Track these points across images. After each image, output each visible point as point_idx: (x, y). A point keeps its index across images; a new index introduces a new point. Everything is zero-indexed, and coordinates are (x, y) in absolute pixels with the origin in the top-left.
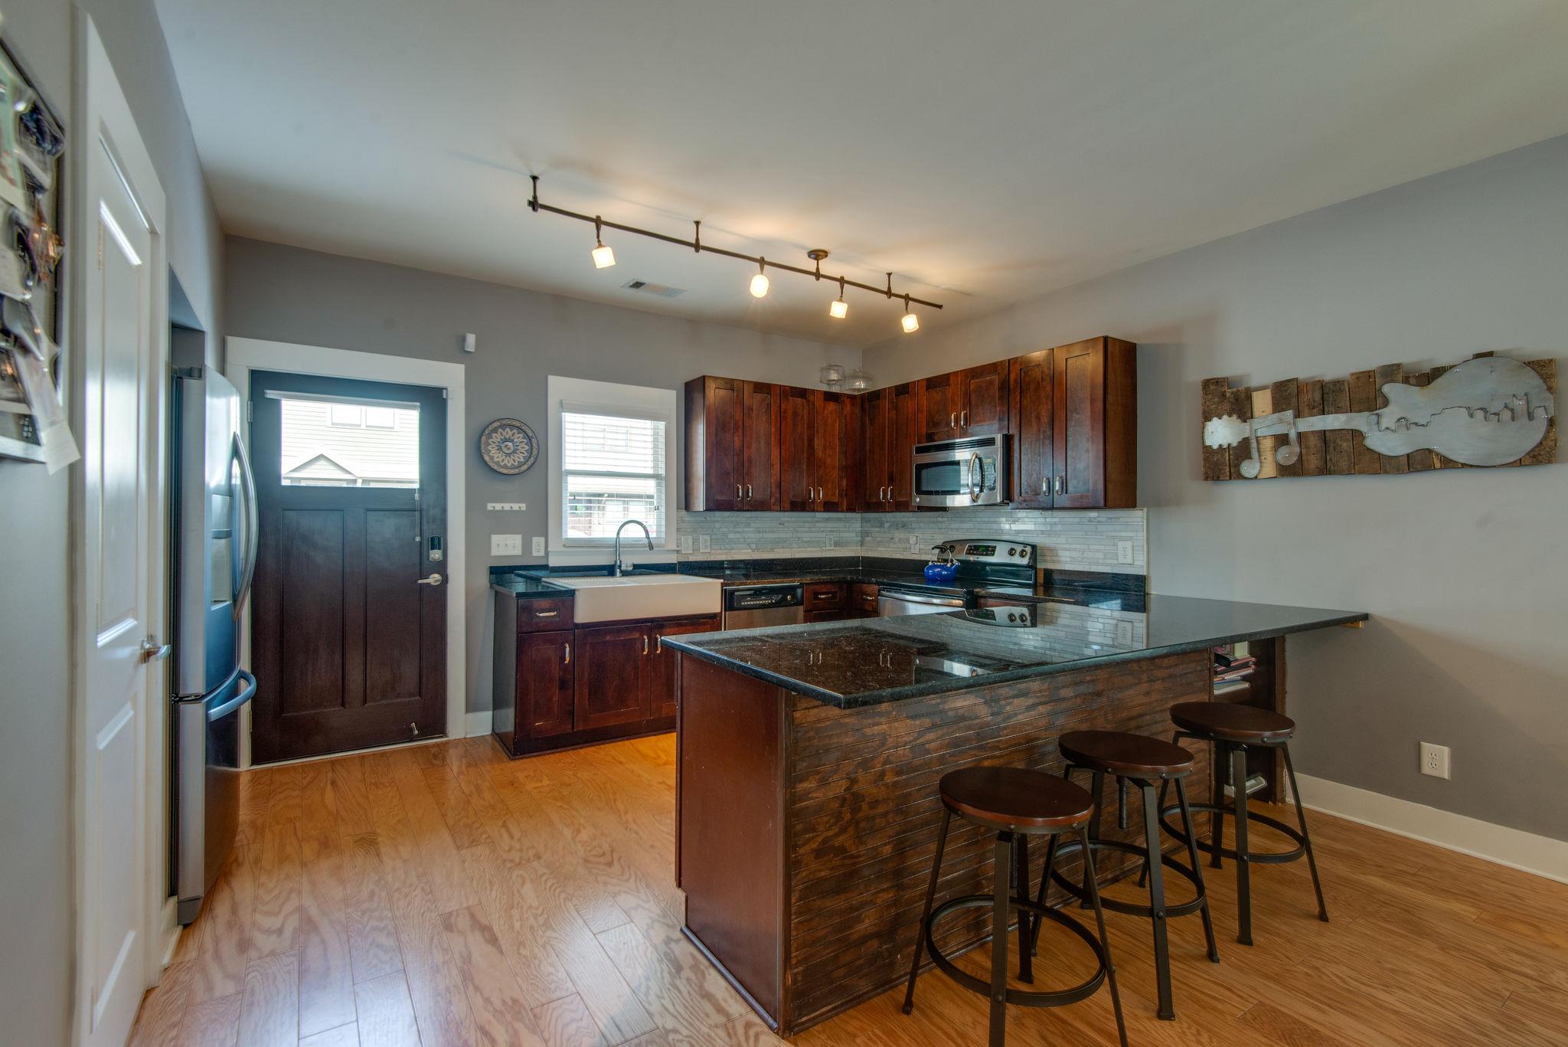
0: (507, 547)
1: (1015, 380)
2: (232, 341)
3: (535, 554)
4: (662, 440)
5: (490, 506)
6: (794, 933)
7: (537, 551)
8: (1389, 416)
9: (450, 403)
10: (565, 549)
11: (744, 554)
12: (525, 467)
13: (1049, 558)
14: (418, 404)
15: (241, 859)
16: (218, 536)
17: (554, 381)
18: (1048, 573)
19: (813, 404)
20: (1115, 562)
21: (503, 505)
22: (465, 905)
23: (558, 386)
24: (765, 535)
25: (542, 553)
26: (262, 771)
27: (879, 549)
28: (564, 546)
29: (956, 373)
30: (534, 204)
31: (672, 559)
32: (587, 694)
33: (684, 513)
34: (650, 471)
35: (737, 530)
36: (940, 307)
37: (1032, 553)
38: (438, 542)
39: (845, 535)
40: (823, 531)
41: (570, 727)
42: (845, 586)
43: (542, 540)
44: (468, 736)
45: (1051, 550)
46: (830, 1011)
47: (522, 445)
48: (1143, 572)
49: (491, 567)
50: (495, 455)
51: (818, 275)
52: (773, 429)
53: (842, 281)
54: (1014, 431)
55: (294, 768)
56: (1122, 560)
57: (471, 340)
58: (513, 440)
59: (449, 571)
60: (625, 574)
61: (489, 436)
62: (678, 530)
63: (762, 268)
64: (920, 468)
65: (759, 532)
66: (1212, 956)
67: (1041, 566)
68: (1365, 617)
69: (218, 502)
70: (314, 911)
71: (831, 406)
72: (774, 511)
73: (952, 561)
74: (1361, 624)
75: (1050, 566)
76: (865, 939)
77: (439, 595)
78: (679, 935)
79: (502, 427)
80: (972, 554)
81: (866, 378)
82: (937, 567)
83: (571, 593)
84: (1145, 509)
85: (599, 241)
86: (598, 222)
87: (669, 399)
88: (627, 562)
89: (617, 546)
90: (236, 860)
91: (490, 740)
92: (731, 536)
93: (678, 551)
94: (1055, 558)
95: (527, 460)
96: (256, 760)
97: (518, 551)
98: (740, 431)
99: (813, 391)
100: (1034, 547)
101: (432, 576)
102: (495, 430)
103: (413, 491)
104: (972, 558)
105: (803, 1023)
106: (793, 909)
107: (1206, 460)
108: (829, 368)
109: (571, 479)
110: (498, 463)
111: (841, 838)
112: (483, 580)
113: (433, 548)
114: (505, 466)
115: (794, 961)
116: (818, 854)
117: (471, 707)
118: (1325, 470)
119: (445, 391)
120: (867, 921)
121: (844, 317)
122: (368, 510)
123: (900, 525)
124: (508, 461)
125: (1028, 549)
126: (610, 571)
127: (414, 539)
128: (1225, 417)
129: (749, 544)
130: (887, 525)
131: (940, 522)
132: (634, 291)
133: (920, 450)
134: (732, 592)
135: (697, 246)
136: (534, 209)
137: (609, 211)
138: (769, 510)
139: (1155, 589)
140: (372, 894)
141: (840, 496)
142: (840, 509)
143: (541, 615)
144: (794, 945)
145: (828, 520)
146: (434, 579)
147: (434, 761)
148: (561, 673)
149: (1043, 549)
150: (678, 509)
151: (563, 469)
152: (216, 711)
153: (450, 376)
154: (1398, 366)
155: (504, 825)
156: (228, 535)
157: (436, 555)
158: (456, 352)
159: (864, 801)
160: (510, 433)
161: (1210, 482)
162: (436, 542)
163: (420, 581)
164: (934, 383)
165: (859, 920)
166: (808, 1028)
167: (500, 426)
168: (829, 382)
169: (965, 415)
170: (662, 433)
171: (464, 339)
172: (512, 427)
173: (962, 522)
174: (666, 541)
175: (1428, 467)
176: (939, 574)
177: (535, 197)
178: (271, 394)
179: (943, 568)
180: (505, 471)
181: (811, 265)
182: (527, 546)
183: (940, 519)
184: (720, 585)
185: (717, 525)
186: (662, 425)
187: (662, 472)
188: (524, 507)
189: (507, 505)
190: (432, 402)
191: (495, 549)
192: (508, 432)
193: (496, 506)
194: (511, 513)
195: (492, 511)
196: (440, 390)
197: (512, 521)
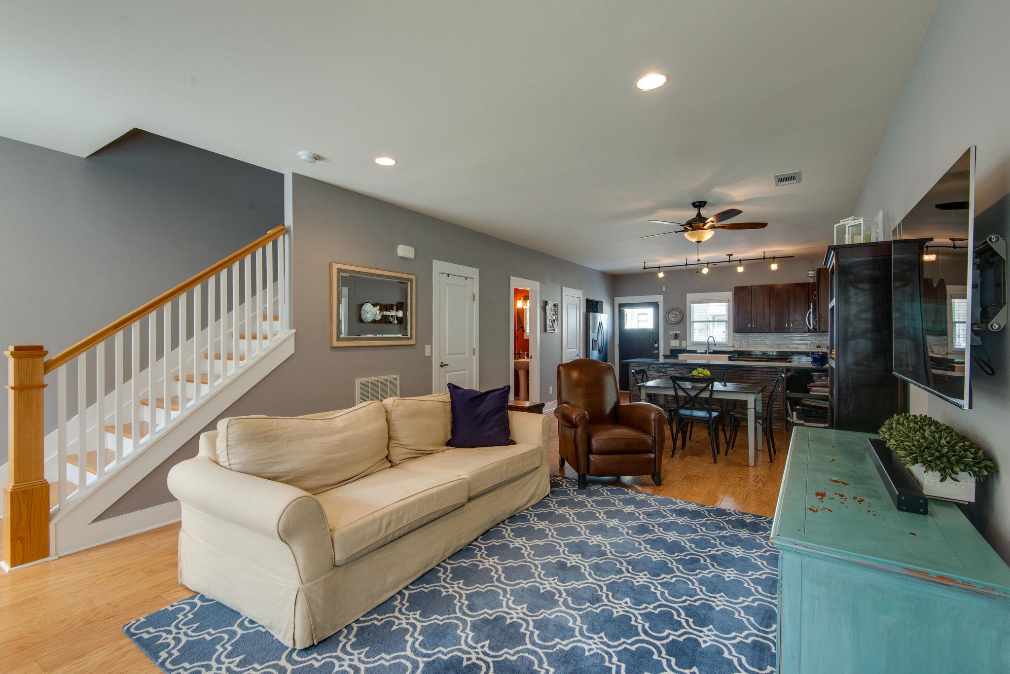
0: (675, 344)
4: (728, 309)
7: (684, 345)
9: (660, 306)
12: (681, 321)
14: (652, 307)
17: (688, 295)
23: (690, 296)
28: (692, 344)
31: (731, 349)
34: (724, 320)
38: (657, 342)
43: (685, 342)
47: (680, 315)
49: (670, 350)
50: (671, 318)
57: (664, 289)
58: (677, 314)
59: (660, 350)
60: (710, 353)
61: (670, 314)
77: (657, 356)
85: (659, 272)
86: (659, 268)
87: (730, 295)
89: (708, 344)
95: (680, 319)
97: (678, 345)
101: (656, 351)
102: (671, 312)
103: (652, 330)
110: (672, 321)
112: (668, 353)
113: (655, 343)
114: (674, 321)
119: (659, 302)
126: (705, 352)
127: (652, 342)
150: (732, 332)
151: (691, 321)
153: (659, 298)
156: (597, 340)
157: (656, 345)
158: (660, 293)
163: (652, 352)
167: (672, 310)
170: (728, 306)
171: (662, 288)
172: (676, 310)
178: (623, 309)
180: (674, 323)
182: (681, 344)
186: (726, 304)
187: (727, 320)
188: (679, 332)
189: (675, 332)
190: (655, 305)
191: (672, 345)
192: (674, 312)
193: (672, 332)
194: (676, 334)
195: (671, 334)
196: (657, 302)
197: (676, 337)
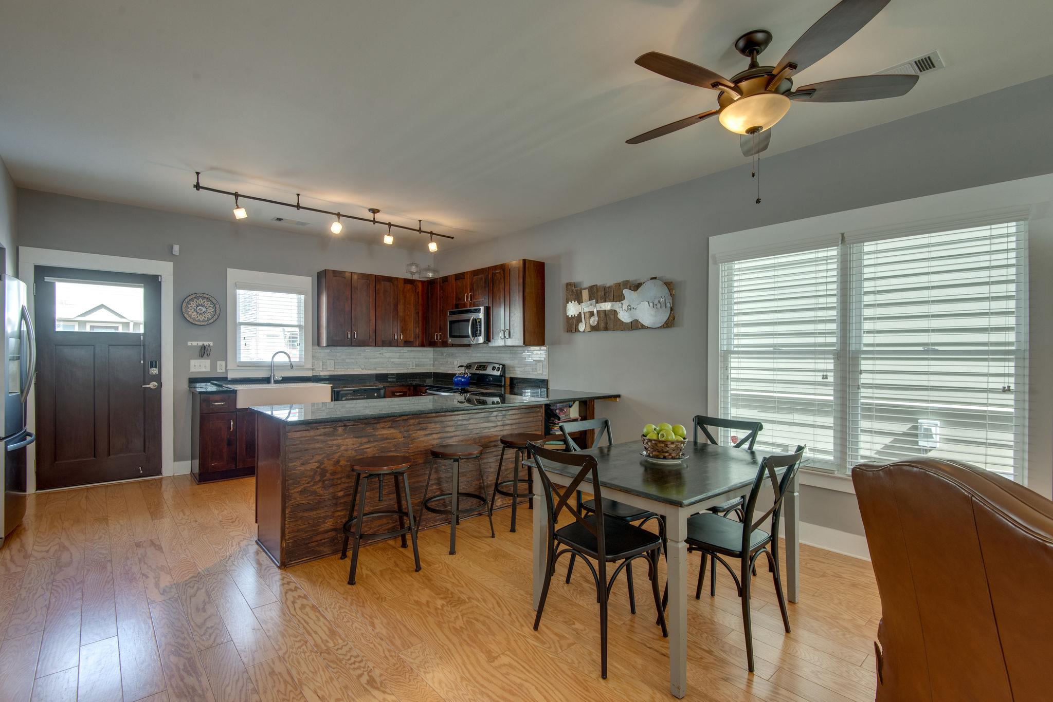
0: (200, 367)
1: (491, 278)
2: (22, 249)
3: (218, 371)
4: (303, 305)
5: (189, 343)
6: (287, 526)
7: (220, 369)
8: (625, 303)
9: (163, 284)
10: (238, 368)
11: (357, 371)
12: (212, 321)
13: (511, 372)
14: (143, 285)
15: (27, 528)
16: (13, 359)
17: (231, 272)
18: (512, 379)
19: (397, 286)
20: (536, 373)
21: (198, 342)
22: (150, 538)
23: (233, 274)
24: (371, 360)
25: (223, 370)
26: (42, 494)
27: (441, 368)
28: (238, 366)
29: (467, 272)
30: (197, 187)
31: (309, 374)
32: (245, 448)
33: (316, 347)
34: (296, 323)
35: (352, 357)
36: (453, 238)
37: (503, 368)
38: (156, 362)
39: (423, 360)
40: (408, 358)
41: (234, 466)
42: (412, 388)
43: (223, 363)
44: (175, 475)
45: (513, 367)
46: (307, 560)
47: (210, 308)
48: (546, 378)
49: (189, 379)
50: (192, 314)
51: (374, 221)
52: (371, 300)
53: (390, 225)
54: (490, 305)
55: (64, 492)
56: (539, 372)
57: (176, 248)
58: (204, 305)
59: (163, 381)
60: (276, 382)
61: (188, 303)
62: (313, 357)
63: (339, 218)
64: (452, 322)
65: (366, 359)
66: (493, 536)
67: (508, 375)
68: (619, 396)
69: (12, 342)
70: (67, 544)
71: (409, 286)
72: (371, 346)
73: (467, 374)
74: (618, 399)
75: (512, 376)
76: (326, 532)
77: (157, 395)
78: (254, 543)
79: (198, 298)
80: (478, 370)
81: (434, 271)
82: (460, 377)
83: (235, 392)
84: (547, 346)
85: (237, 205)
86: (237, 195)
87: (307, 282)
88: (278, 376)
89: (272, 366)
90: (24, 529)
91: (189, 477)
92: (347, 361)
93: (312, 369)
94: (514, 372)
95: (213, 317)
96: (38, 488)
97: (208, 369)
98: (350, 301)
99: (397, 279)
100: (504, 366)
101: (152, 383)
102: (192, 300)
103: (140, 334)
104: (478, 372)
105: (292, 564)
106: (287, 516)
107: (567, 322)
108: (412, 264)
109: (243, 328)
110: (194, 319)
111: (314, 487)
112: (185, 385)
113: (152, 367)
114: (199, 321)
115: (287, 537)
116: (301, 493)
117: (177, 458)
118: (606, 329)
119: (160, 277)
120: (328, 523)
121: (392, 243)
122: (109, 345)
123: (451, 355)
124: (201, 318)
125: (501, 367)
126: (267, 380)
127: (140, 362)
128: (573, 302)
129: (359, 366)
130: (445, 354)
131: (467, 353)
132: (278, 222)
133: (451, 313)
134: (338, 392)
135: (298, 207)
136: (198, 189)
137: (242, 189)
138: (368, 345)
139: (551, 386)
140: (100, 537)
141: (415, 338)
142: (415, 345)
143: (216, 404)
144: (287, 531)
145: (412, 351)
146: (152, 385)
147: (150, 486)
148: (228, 437)
149: (509, 367)
150: (312, 345)
151: (237, 322)
152: (11, 447)
153: (164, 269)
154: (628, 281)
155: (182, 511)
156: (18, 358)
157: (154, 371)
158: (167, 254)
159: (328, 472)
160: (202, 302)
161: (569, 333)
162: (154, 363)
163: (143, 386)
164: (460, 277)
165: (324, 522)
166: (294, 566)
167: (195, 297)
168: (412, 273)
169: (471, 295)
170: (303, 301)
171: (172, 248)
172: (203, 298)
173: (477, 353)
174: (304, 363)
175: (637, 328)
176: (461, 381)
177: (198, 183)
178: (47, 279)
179: (463, 377)
180: (199, 323)
181: (370, 216)
182: (213, 366)
183: (468, 351)
184: (330, 388)
185: (338, 354)
186: (303, 297)
187: (303, 324)
188: (211, 344)
189: (200, 343)
190: (152, 283)
191: (192, 369)
192: (201, 301)
193: (195, 343)
194: (204, 347)
195: (192, 346)
196: (157, 277)
197: (204, 352)
